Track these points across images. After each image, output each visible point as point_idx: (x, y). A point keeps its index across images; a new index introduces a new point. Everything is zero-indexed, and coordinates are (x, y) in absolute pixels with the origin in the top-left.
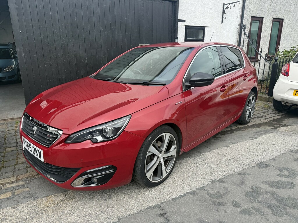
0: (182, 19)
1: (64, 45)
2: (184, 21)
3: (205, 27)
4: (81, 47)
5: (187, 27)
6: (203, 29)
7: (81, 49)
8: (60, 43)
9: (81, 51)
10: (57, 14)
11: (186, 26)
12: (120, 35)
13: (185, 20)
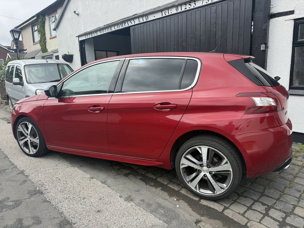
0: (285, 11)
5: (298, 22)
11: (295, 20)
13: (292, 10)
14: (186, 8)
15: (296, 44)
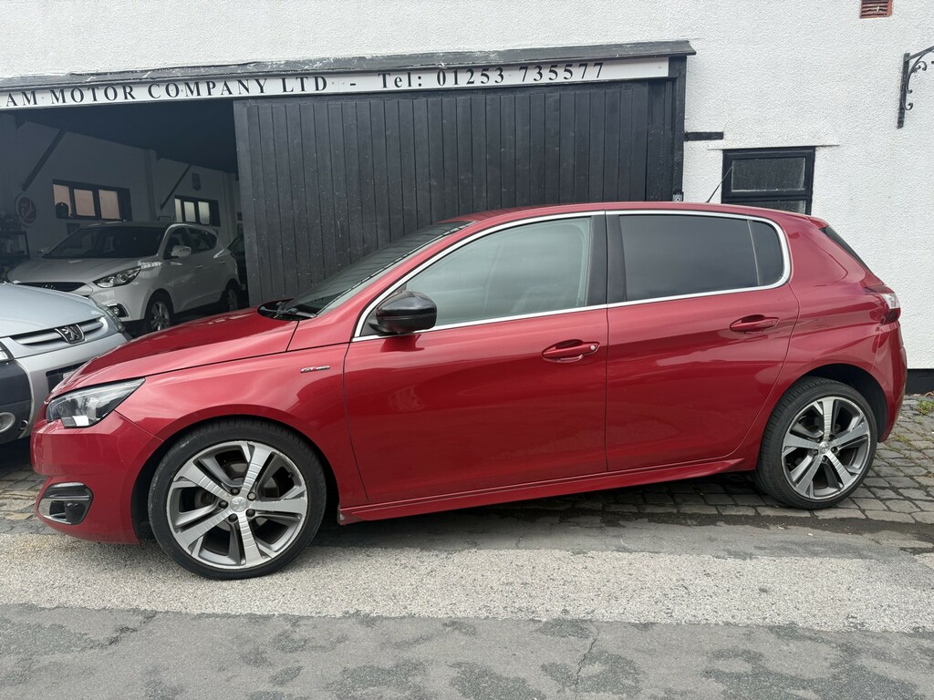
0: (708, 131)
1: (342, 226)
2: (720, 136)
3: (813, 148)
4: (379, 231)
5: (729, 156)
6: (806, 155)
7: (379, 236)
8: (333, 222)
9: (380, 241)
10: (328, 155)
11: (725, 151)
12: (485, 194)
13: (720, 131)
14: (473, 83)
15: (729, 198)
